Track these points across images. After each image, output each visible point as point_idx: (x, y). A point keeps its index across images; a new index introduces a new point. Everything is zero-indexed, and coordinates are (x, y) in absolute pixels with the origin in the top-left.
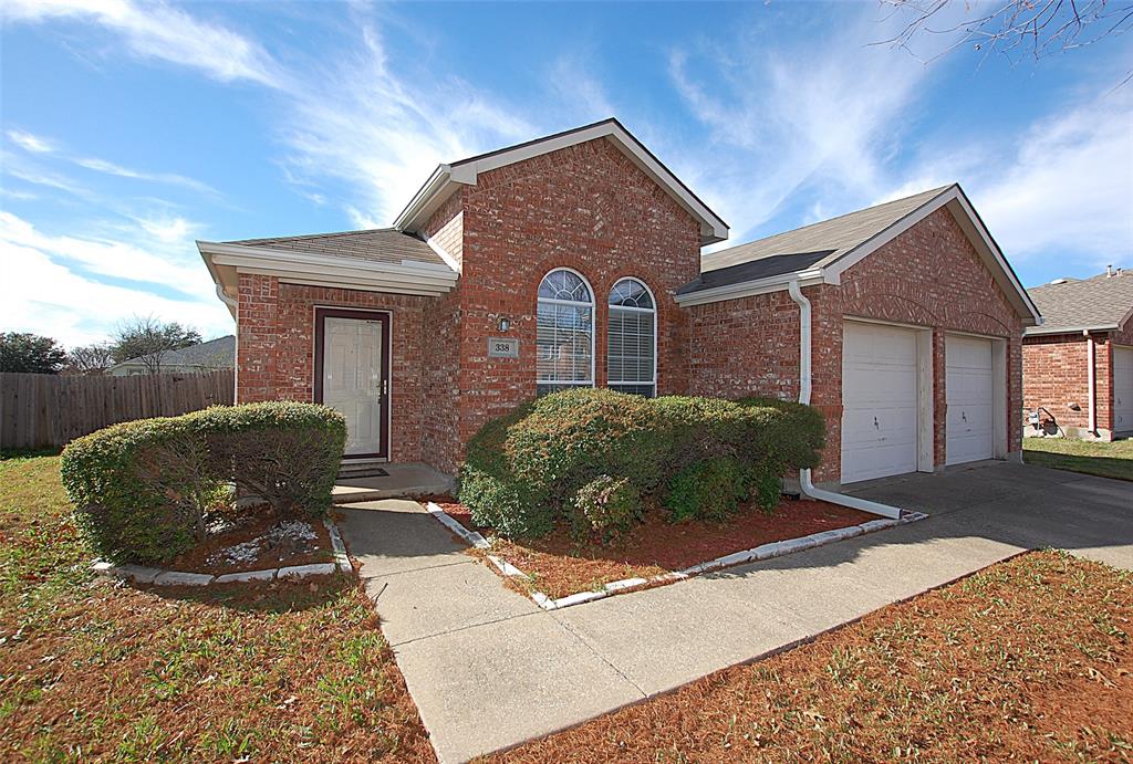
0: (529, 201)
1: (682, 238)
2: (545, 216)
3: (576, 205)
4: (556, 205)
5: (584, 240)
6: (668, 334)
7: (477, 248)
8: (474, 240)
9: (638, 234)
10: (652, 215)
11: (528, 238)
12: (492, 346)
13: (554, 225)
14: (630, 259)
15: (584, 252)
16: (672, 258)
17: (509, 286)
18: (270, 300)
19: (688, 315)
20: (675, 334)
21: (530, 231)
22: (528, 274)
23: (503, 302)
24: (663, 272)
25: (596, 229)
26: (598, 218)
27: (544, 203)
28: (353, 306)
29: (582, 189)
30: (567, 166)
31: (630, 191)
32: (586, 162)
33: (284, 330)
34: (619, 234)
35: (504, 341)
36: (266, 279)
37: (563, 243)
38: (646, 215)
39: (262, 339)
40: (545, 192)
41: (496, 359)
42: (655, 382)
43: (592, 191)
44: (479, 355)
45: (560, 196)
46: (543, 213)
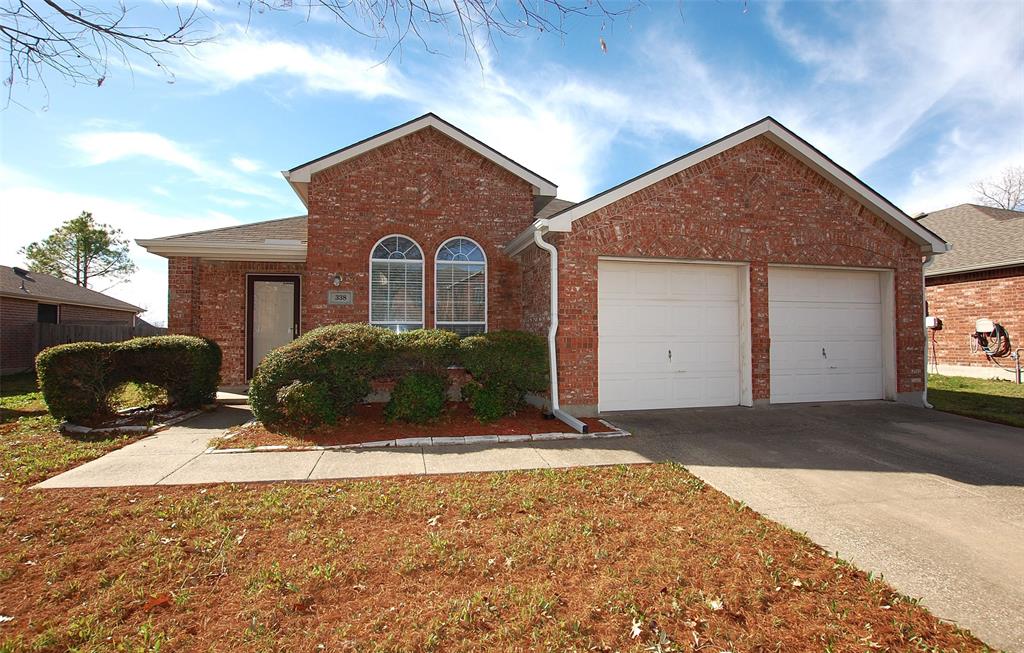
0: (362, 187)
1: (513, 199)
2: (376, 196)
3: (405, 185)
4: (386, 187)
5: (412, 211)
6: (496, 282)
7: (319, 226)
8: (317, 221)
9: (465, 201)
10: (479, 184)
11: (361, 214)
12: (332, 297)
13: (384, 203)
14: (456, 222)
15: (412, 221)
16: (501, 218)
17: (345, 252)
18: (186, 272)
19: (517, 265)
20: (504, 281)
21: (363, 209)
22: (361, 242)
23: (339, 264)
24: (492, 229)
25: (423, 201)
26: (425, 193)
27: (375, 188)
28: (272, 273)
29: (410, 171)
30: (396, 156)
31: (457, 168)
32: (414, 150)
33: (225, 291)
34: (445, 204)
35: (342, 293)
36: (185, 259)
37: (392, 216)
38: (473, 185)
39: (182, 297)
40: (376, 179)
41: (334, 306)
42: (485, 322)
43: (420, 172)
44: (320, 303)
45: (390, 180)
46: (374, 195)
